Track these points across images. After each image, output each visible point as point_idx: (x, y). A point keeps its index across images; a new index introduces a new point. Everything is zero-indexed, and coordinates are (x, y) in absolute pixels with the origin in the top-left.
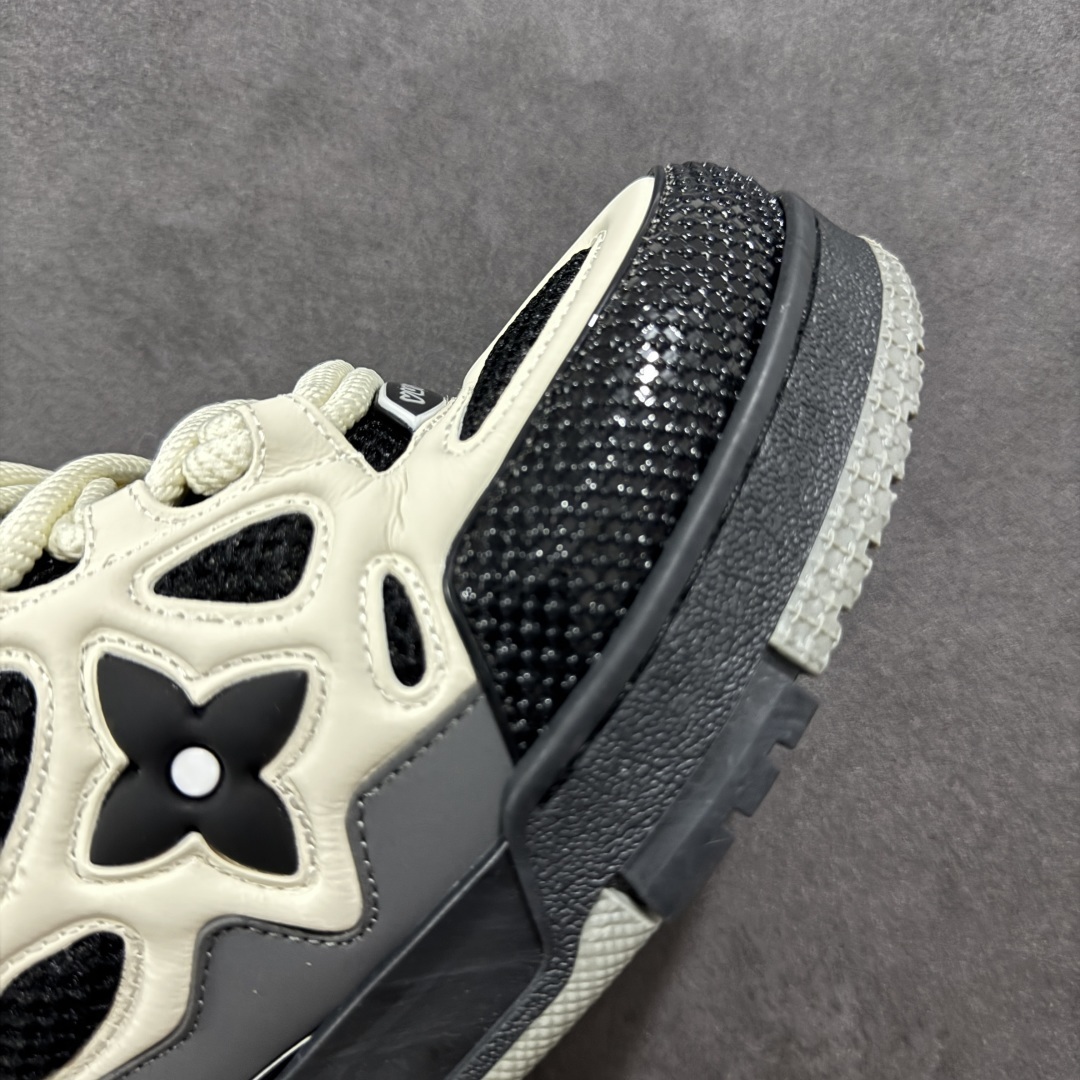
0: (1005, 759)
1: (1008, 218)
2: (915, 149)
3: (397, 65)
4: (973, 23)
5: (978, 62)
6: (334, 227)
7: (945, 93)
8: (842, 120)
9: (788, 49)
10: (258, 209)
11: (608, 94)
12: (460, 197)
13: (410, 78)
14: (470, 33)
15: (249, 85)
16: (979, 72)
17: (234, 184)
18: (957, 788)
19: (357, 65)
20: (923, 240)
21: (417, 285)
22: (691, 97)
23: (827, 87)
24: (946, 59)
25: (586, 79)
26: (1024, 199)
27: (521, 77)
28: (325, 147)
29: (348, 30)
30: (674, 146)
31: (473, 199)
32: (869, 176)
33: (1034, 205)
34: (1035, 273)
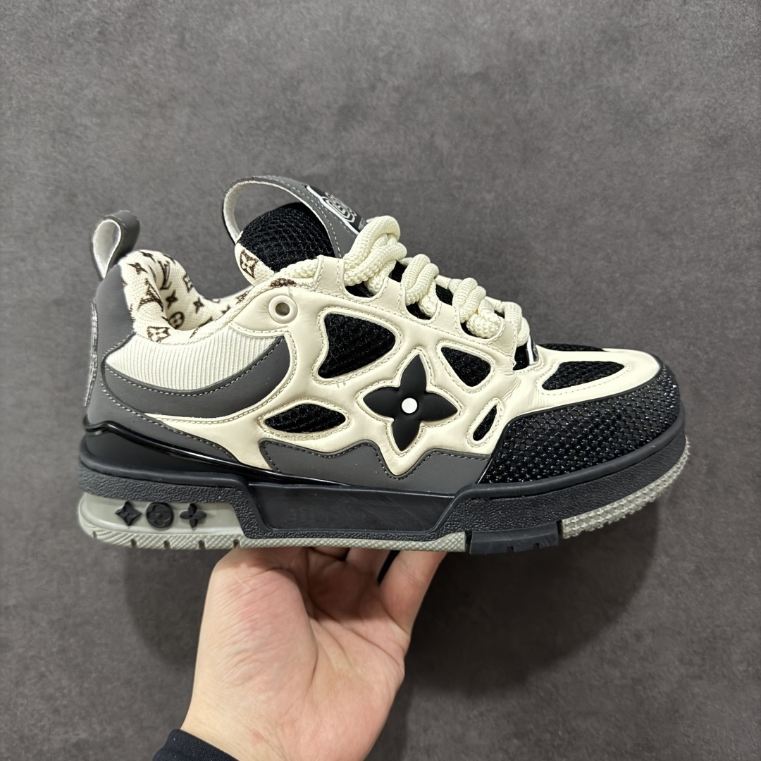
0: (711, 332)
1: (671, 92)
2: (623, 71)
3: (390, 84)
4: (640, 8)
5: (646, 25)
6: (377, 161)
7: (632, 42)
8: (588, 65)
9: (558, 39)
10: (343, 160)
11: (483, 77)
12: (427, 136)
13: (396, 89)
14: (418, 63)
15: (329, 107)
16: (646, 29)
17: (331, 152)
18: (692, 348)
19: (373, 88)
20: (634, 111)
21: (416, 179)
22: (519, 70)
23: (579, 52)
24: (630, 26)
25: (473, 72)
26: (676, 83)
27: (443, 78)
28: (366, 128)
29: (366, 74)
30: (516, 94)
31: (433, 135)
32: (604, 88)
33: (682, 84)
34: (688, 114)
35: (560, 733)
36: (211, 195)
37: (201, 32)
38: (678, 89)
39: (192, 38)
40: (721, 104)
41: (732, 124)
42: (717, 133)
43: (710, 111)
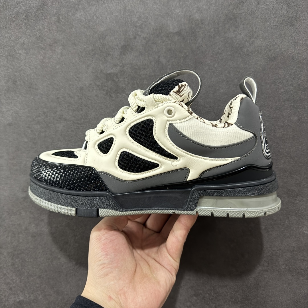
0: (270, 134)
1: (253, 39)
2: (234, 31)
3: (142, 37)
4: (241, 6)
5: (243, 13)
6: (137, 67)
7: (238, 20)
8: (220, 29)
9: (209, 18)
10: (124, 67)
11: (179, 33)
12: (157, 57)
13: (144, 38)
14: (153, 28)
15: (117, 46)
16: (243, 14)
17: (119, 64)
19: (135, 38)
20: (239, 47)
21: (153, 74)
22: (193, 31)
23: (217, 23)
24: (237, 13)
25: (175, 32)
26: (255, 36)
27: (163, 34)
28: (132, 54)
29: (132, 33)
30: (192, 40)
31: (159, 57)
32: (227, 37)
33: (257, 36)
34: (260, 48)
35: (212, 294)
36: (71, 81)
37: (66, 16)
38: (256, 38)
39: (62, 18)
40: (273, 44)
41: (277, 52)
42: (271, 55)
43: (269, 47)
